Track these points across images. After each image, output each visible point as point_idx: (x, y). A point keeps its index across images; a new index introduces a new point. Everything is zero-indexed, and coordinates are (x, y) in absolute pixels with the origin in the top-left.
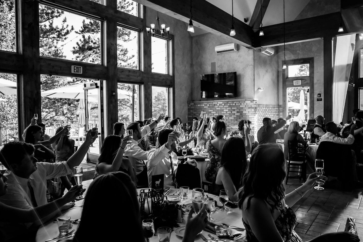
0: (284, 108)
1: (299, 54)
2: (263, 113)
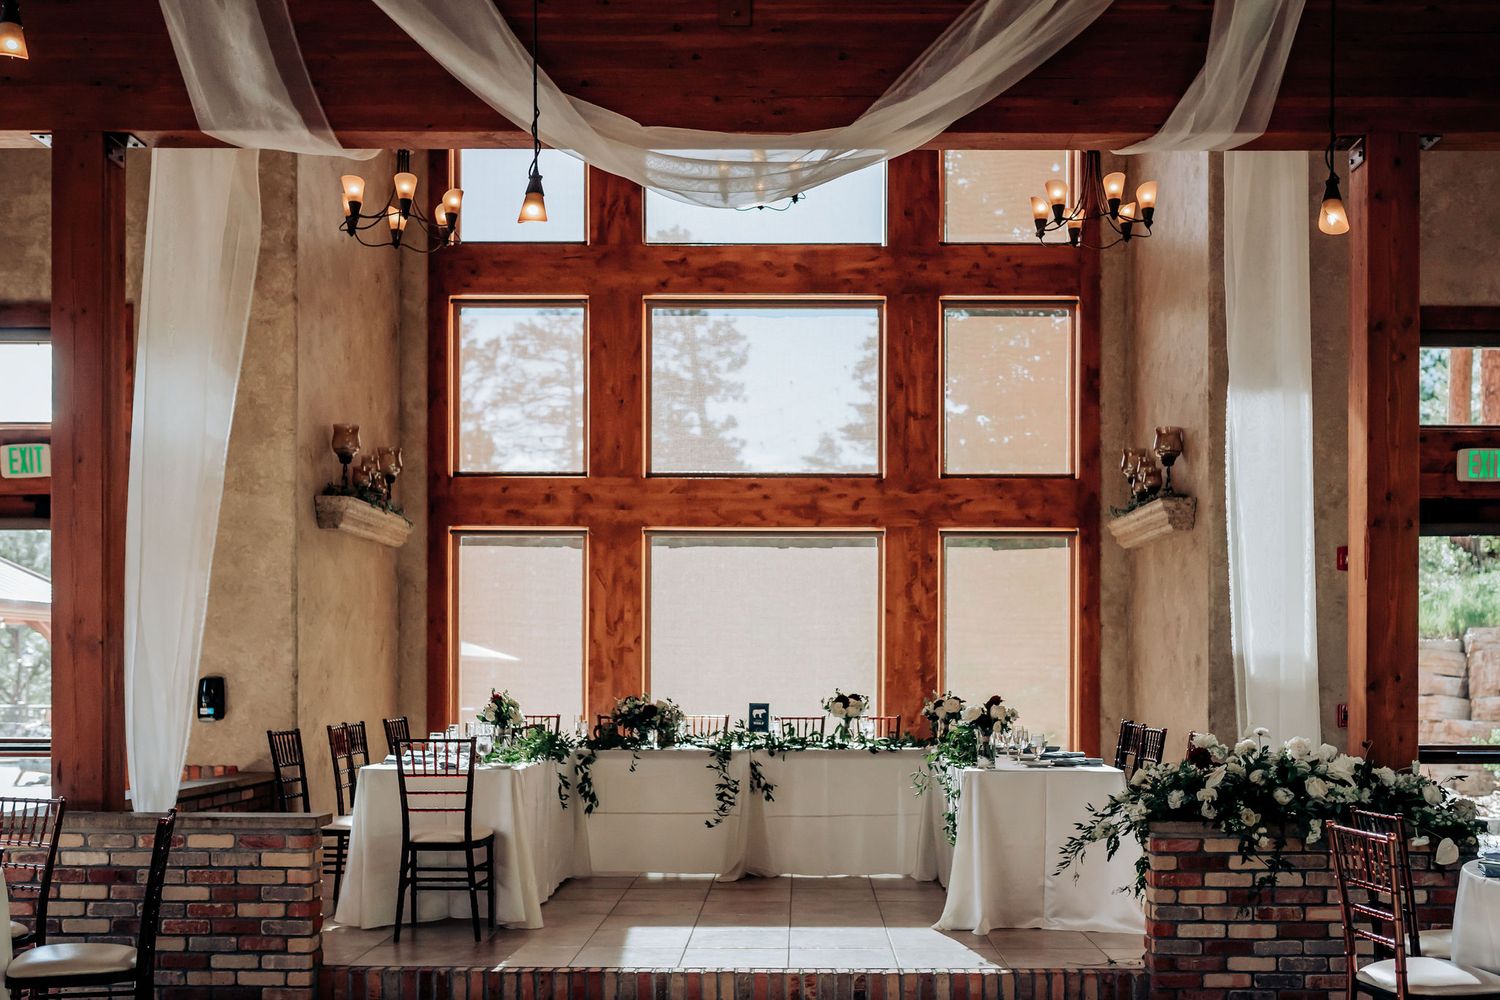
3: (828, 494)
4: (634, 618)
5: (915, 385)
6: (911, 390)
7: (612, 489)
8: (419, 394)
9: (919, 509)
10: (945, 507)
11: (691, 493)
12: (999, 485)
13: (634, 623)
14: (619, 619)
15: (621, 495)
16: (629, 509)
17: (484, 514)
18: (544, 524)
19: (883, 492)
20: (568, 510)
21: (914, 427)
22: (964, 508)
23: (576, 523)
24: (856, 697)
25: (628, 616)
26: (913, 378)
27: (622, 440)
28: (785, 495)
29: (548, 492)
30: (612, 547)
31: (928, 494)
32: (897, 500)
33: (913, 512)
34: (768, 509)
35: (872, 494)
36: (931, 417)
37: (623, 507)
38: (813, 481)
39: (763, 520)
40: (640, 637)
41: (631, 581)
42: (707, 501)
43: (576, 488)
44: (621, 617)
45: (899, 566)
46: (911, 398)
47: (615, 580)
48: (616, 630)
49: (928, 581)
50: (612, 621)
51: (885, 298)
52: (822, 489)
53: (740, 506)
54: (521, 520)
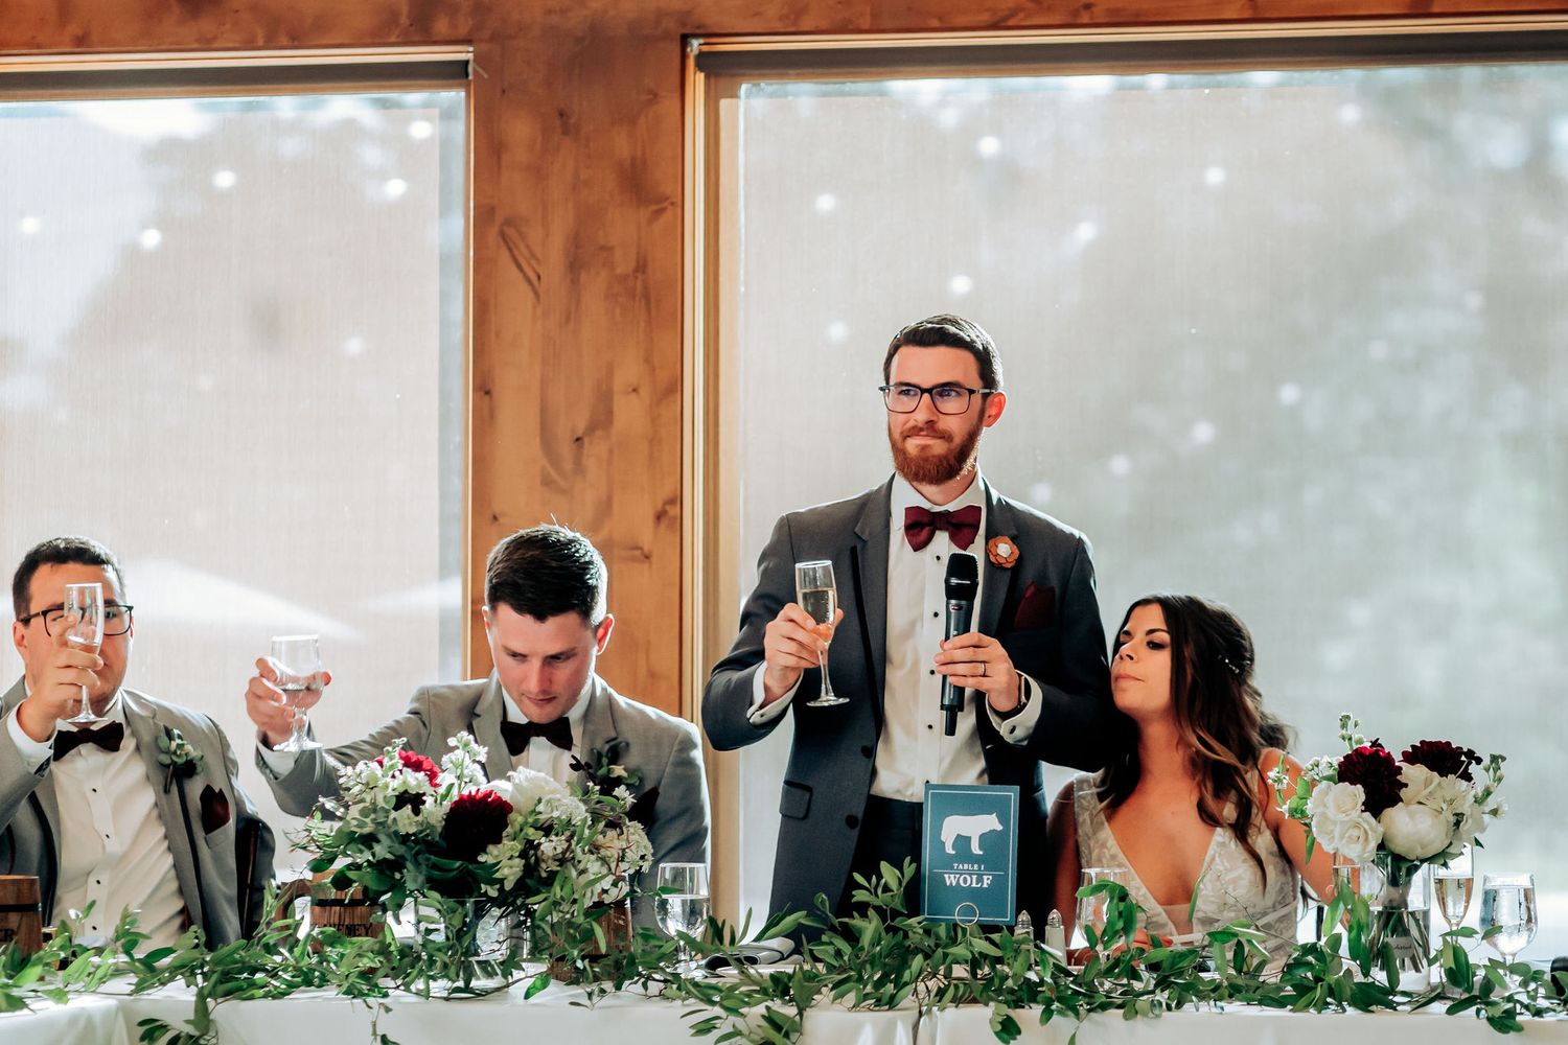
4: (654, 419)
13: (654, 441)
14: (592, 428)
18: (297, 41)
23: (422, 32)
24: (1443, 758)
25: (630, 413)
30: (564, 126)
40: (677, 499)
41: (641, 267)
44: (602, 419)
47: (576, 262)
48: (579, 468)
50: (563, 434)
54: (206, 25)
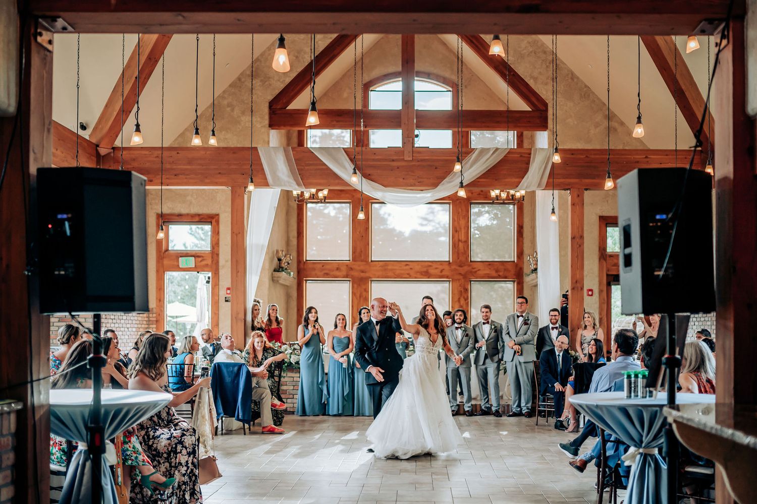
0: (159, 315)
1: (191, 203)
2: (114, 323)
3: (432, 268)
5: (461, 231)
6: (460, 232)
7: (359, 266)
8: (294, 233)
9: (463, 273)
10: (471, 272)
11: (386, 267)
12: (490, 265)
15: (362, 268)
16: (365, 272)
17: (316, 274)
18: (336, 278)
19: (450, 267)
20: (344, 273)
21: (461, 245)
22: (478, 272)
23: (347, 277)
26: (461, 228)
27: (363, 249)
28: (417, 268)
29: (337, 266)
30: (359, 285)
31: (466, 268)
32: (456, 270)
33: (460, 274)
34: (412, 273)
35: (446, 267)
36: (467, 242)
37: (363, 272)
38: (427, 263)
39: (410, 276)
41: (366, 297)
42: (392, 270)
43: (347, 265)
45: (456, 292)
46: (460, 235)
47: (360, 297)
49: (466, 297)
51: (451, 201)
52: (430, 266)
53: (402, 272)
54: (328, 276)
